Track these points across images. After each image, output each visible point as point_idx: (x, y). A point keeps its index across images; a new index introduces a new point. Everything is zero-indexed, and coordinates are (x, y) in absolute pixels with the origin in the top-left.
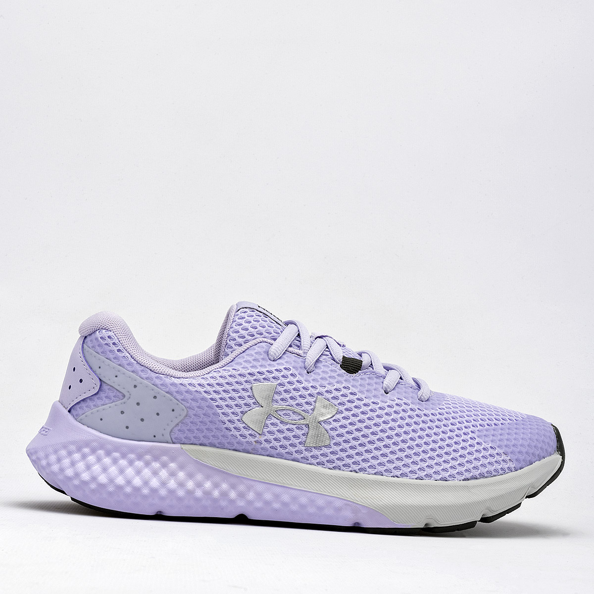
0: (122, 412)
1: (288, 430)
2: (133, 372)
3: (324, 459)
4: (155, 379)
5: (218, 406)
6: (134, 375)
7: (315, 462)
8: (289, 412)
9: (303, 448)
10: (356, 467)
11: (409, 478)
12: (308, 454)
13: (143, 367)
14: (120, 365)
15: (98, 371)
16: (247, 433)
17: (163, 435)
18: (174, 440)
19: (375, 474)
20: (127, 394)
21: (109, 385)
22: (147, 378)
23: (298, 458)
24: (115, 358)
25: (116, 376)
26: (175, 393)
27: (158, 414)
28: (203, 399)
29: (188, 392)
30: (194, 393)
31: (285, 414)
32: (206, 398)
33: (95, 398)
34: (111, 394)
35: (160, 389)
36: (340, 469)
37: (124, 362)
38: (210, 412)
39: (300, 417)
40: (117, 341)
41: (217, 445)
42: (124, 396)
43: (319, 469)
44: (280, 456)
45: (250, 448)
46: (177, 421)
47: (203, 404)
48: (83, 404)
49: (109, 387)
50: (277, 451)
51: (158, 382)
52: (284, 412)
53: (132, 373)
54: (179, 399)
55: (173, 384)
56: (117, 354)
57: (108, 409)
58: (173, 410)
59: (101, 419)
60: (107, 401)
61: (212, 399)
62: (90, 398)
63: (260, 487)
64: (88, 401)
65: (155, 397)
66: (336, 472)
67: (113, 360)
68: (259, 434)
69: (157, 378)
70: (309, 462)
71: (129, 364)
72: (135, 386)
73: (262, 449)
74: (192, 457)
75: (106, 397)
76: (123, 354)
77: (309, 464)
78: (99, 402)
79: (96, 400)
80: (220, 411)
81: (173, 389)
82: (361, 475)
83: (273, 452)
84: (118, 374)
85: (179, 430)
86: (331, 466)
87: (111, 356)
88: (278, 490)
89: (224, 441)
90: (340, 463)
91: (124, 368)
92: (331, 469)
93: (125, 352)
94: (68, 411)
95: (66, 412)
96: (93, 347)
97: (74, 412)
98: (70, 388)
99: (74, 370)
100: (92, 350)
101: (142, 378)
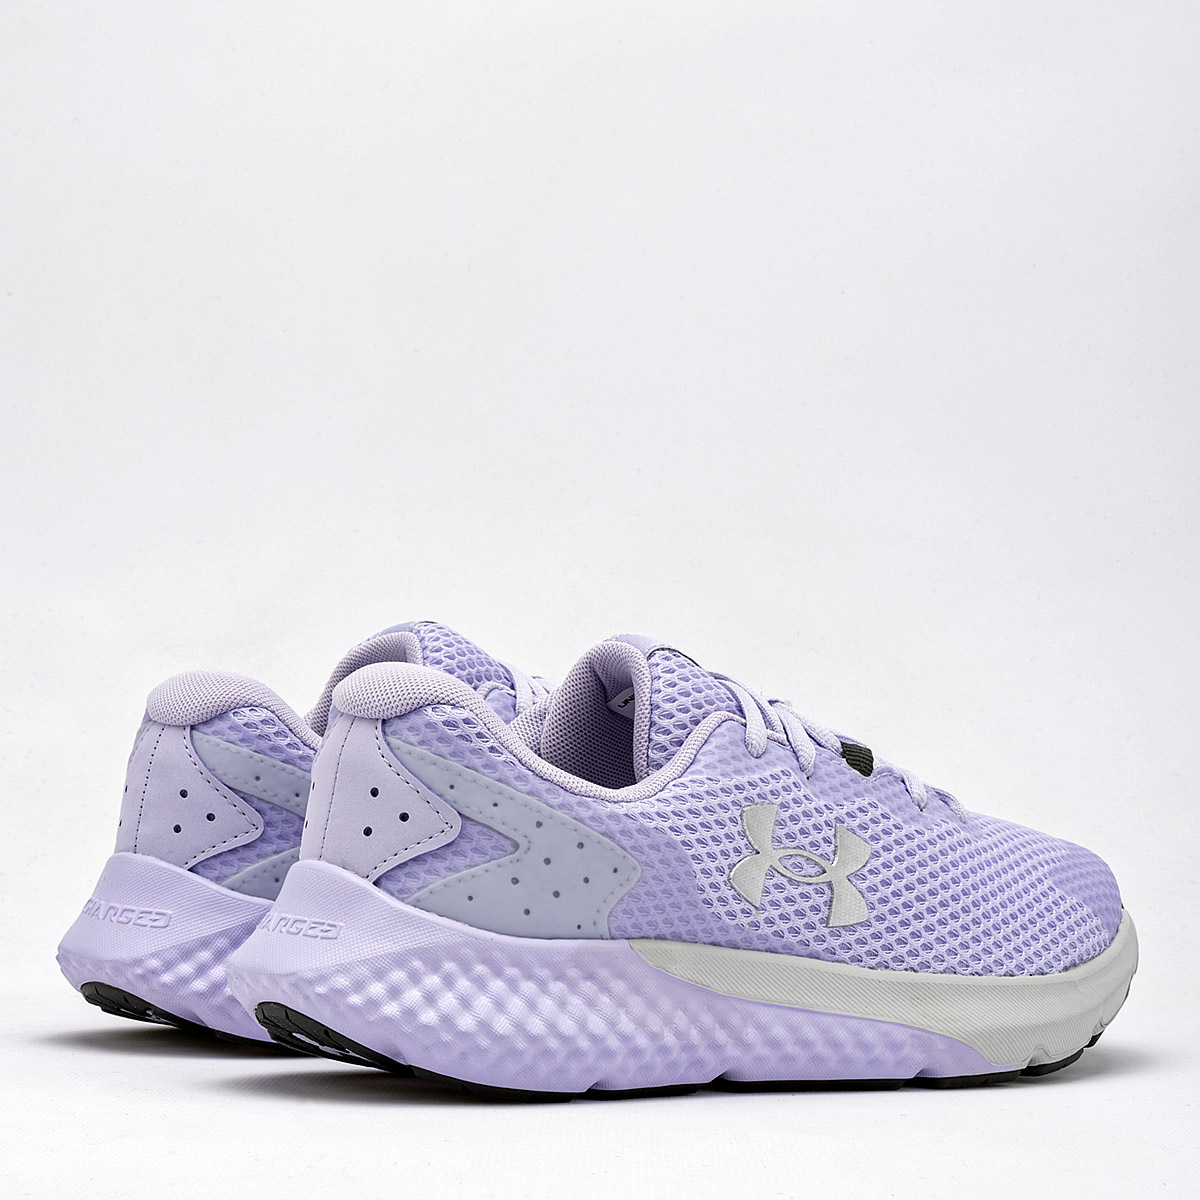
0: (515, 881)
1: (803, 896)
2: (530, 793)
3: (862, 950)
4: (576, 807)
5: (694, 857)
6: (534, 800)
7: (846, 956)
8: (800, 859)
9: (827, 931)
10: (914, 962)
11: (993, 974)
12: (835, 943)
13: (547, 783)
14: (499, 780)
15: (450, 794)
16: (737, 907)
17: (595, 924)
18: (614, 932)
19: (944, 972)
20: (523, 843)
21: (479, 824)
22: (562, 806)
23: (817, 953)
24: (486, 766)
25: (495, 805)
26: (619, 835)
27: (586, 880)
28: (670, 844)
29: (642, 831)
30: (653, 833)
31: (795, 866)
32: (675, 842)
33: (448, 853)
34: (486, 844)
35: (589, 826)
36: (887, 967)
37: (510, 774)
38: (681, 870)
39: (817, 869)
40: (484, 731)
41: (685, 936)
42: (516, 846)
43: (854, 969)
44: (789, 950)
45: (738, 938)
46: (621, 892)
47: (670, 854)
48: (416, 868)
49: (480, 828)
50: (784, 940)
51: (584, 813)
52: (792, 860)
53: (530, 798)
54: (627, 847)
55: (613, 816)
56: (489, 759)
57: (483, 874)
58: (615, 871)
59: (470, 898)
60: (477, 858)
61: (684, 843)
62: (434, 854)
63: (766, 1016)
64: (430, 859)
65: (581, 845)
66: (881, 973)
67: (482, 769)
69: (580, 804)
70: (836, 957)
71: (519, 778)
72: (539, 824)
73: (760, 937)
74: (649, 963)
75: (475, 850)
76: (503, 758)
77: (838, 961)
78: (459, 861)
79: (450, 856)
80: (697, 867)
81: (615, 827)
82: (923, 976)
83: (777, 942)
84: (498, 799)
85: (625, 912)
86: (873, 963)
87: (477, 761)
88: (797, 1018)
89: (698, 927)
90: (888, 956)
91: (509, 785)
92: (872, 968)
93: (506, 752)
94: (374, 883)
95: (368, 885)
96: (422, 743)
97: (390, 885)
98: (368, 832)
99: (375, 793)
100: (420, 749)
101: (552, 807)
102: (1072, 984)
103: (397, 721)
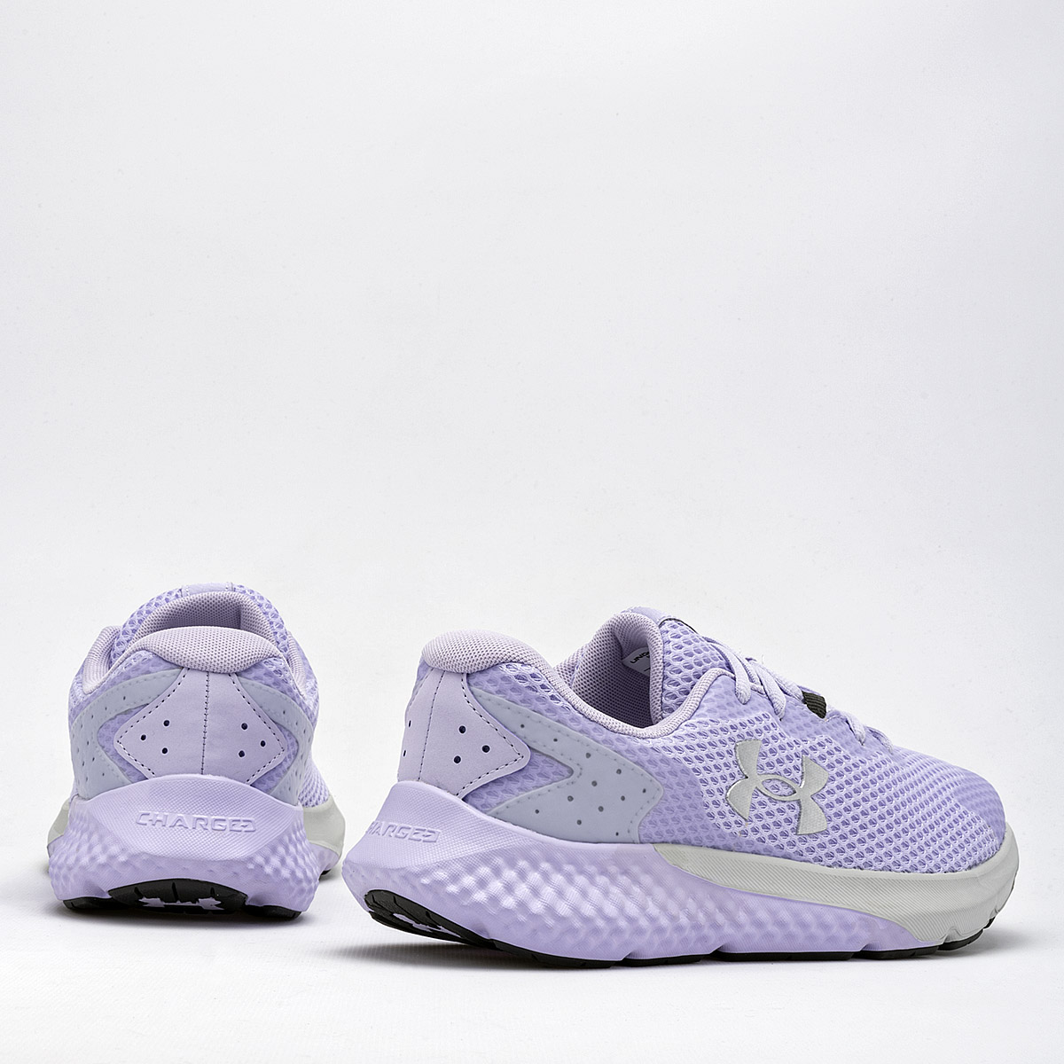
0: (571, 799)
1: (779, 810)
2: (581, 731)
3: (822, 853)
4: (615, 742)
5: (702, 781)
6: (584, 737)
7: (811, 857)
8: (777, 783)
9: (796, 838)
10: (861, 862)
12: (803, 847)
13: (594, 724)
14: (558, 721)
15: (521, 731)
16: (732, 819)
17: (629, 832)
18: (642, 838)
19: (883, 870)
20: (577, 770)
21: (543, 754)
22: (605, 741)
23: (789, 854)
24: (548, 710)
25: (556, 740)
26: (647, 764)
27: (623, 798)
28: (685, 771)
29: (664, 760)
30: (672, 762)
31: (774, 787)
32: (688, 769)
33: (520, 777)
34: (548, 770)
35: (625, 757)
36: (840, 866)
37: (566, 717)
38: (692, 791)
39: (789, 789)
40: (546, 683)
41: (693, 842)
42: (571, 772)
43: (816, 867)
44: (769, 852)
45: (732, 843)
46: (648, 808)
47: (684, 778)
48: (495, 788)
49: (544, 758)
50: (765, 844)
51: (622, 747)
52: (772, 783)
53: (579, 734)
54: (653, 773)
55: (642, 749)
56: (550, 705)
57: (546, 794)
58: (644, 791)
59: (537, 812)
60: (542, 781)
61: (694, 770)
62: (509, 778)
63: (752, 902)
64: (506, 782)
65: (619, 771)
66: (836, 870)
67: (545, 713)
68: (745, 820)
69: (618, 739)
70: (803, 858)
71: (572, 720)
72: (588, 755)
73: (748, 842)
74: (668, 862)
75: (540, 775)
76: (560, 704)
77: (804, 861)
78: (529, 783)
79: (521, 779)
80: (704, 789)
81: (644, 758)
82: (867, 873)
83: (760, 846)
84: (558, 735)
85: (650, 822)
86: (830, 862)
87: (541, 707)
88: (775, 905)
89: (703, 834)
90: (841, 857)
91: (566, 725)
92: (830, 867)
93: (562, 699)
94: (463, 800)
95: (458, 800)
96: (499, 692)
97: (475, 801)
98: (457, 760)
99: (462, 730)
100: (498, 697)
101: (597, 742)
102: (975, 879)
103: (478, 675)
